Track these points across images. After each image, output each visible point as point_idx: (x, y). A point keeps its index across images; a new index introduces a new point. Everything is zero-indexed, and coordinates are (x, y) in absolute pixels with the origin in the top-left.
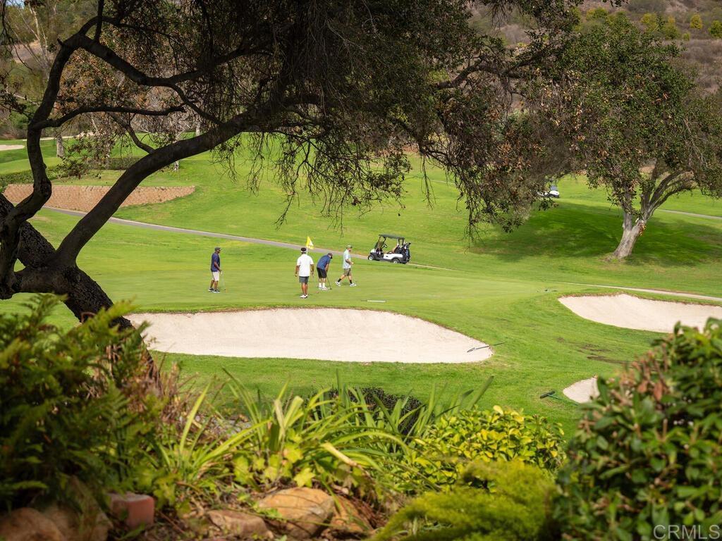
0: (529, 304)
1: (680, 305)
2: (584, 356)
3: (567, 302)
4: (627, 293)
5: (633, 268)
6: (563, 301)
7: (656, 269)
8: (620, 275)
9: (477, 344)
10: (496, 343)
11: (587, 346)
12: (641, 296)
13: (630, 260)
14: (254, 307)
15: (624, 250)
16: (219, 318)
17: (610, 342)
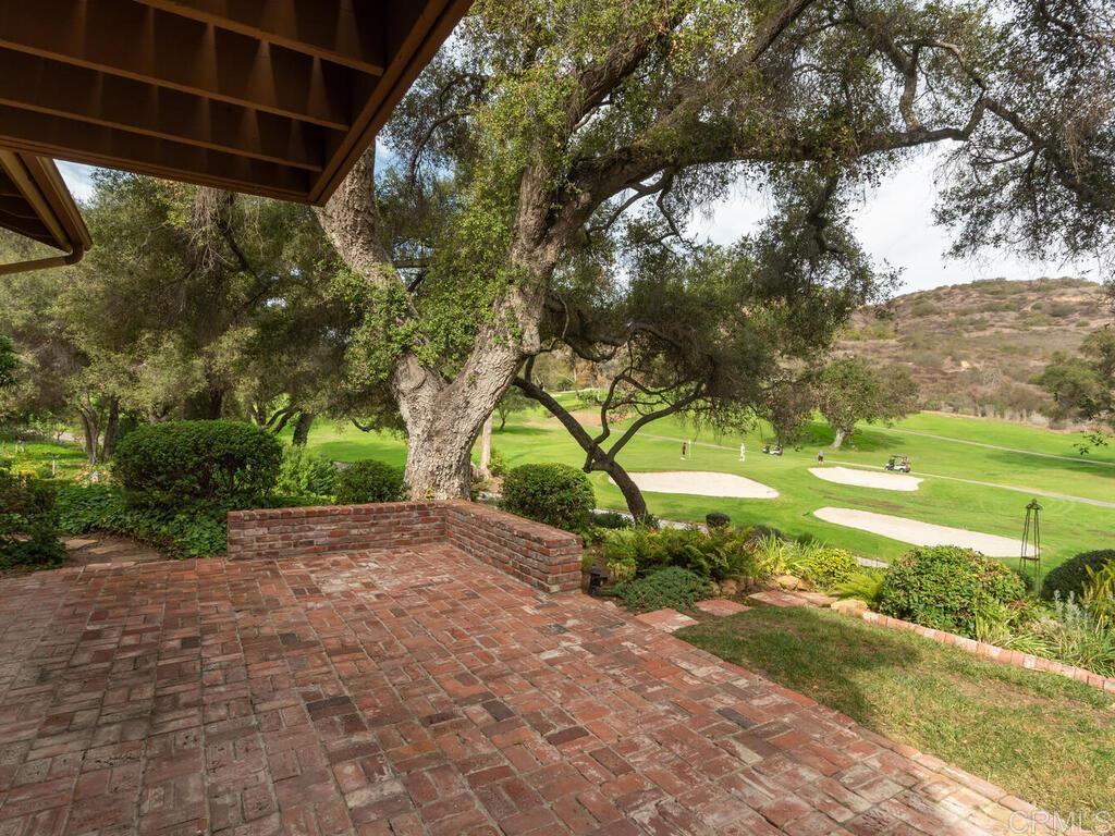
0: (794, 471)
1: (867, 472)
2: (821, 496)
3: (811, 470)
4: (842, 466)
5: (842, 452)
6: (810, 470)
7: (853, 453)
8: (835, 456)
9: (771, 489)
10: (780, 489)
11: (823, 491)
12: (848, 467)
13: (840, 449)
14: (670, 470)
15: (837, 443)
16: (655, 475)
17: (833, 489)
